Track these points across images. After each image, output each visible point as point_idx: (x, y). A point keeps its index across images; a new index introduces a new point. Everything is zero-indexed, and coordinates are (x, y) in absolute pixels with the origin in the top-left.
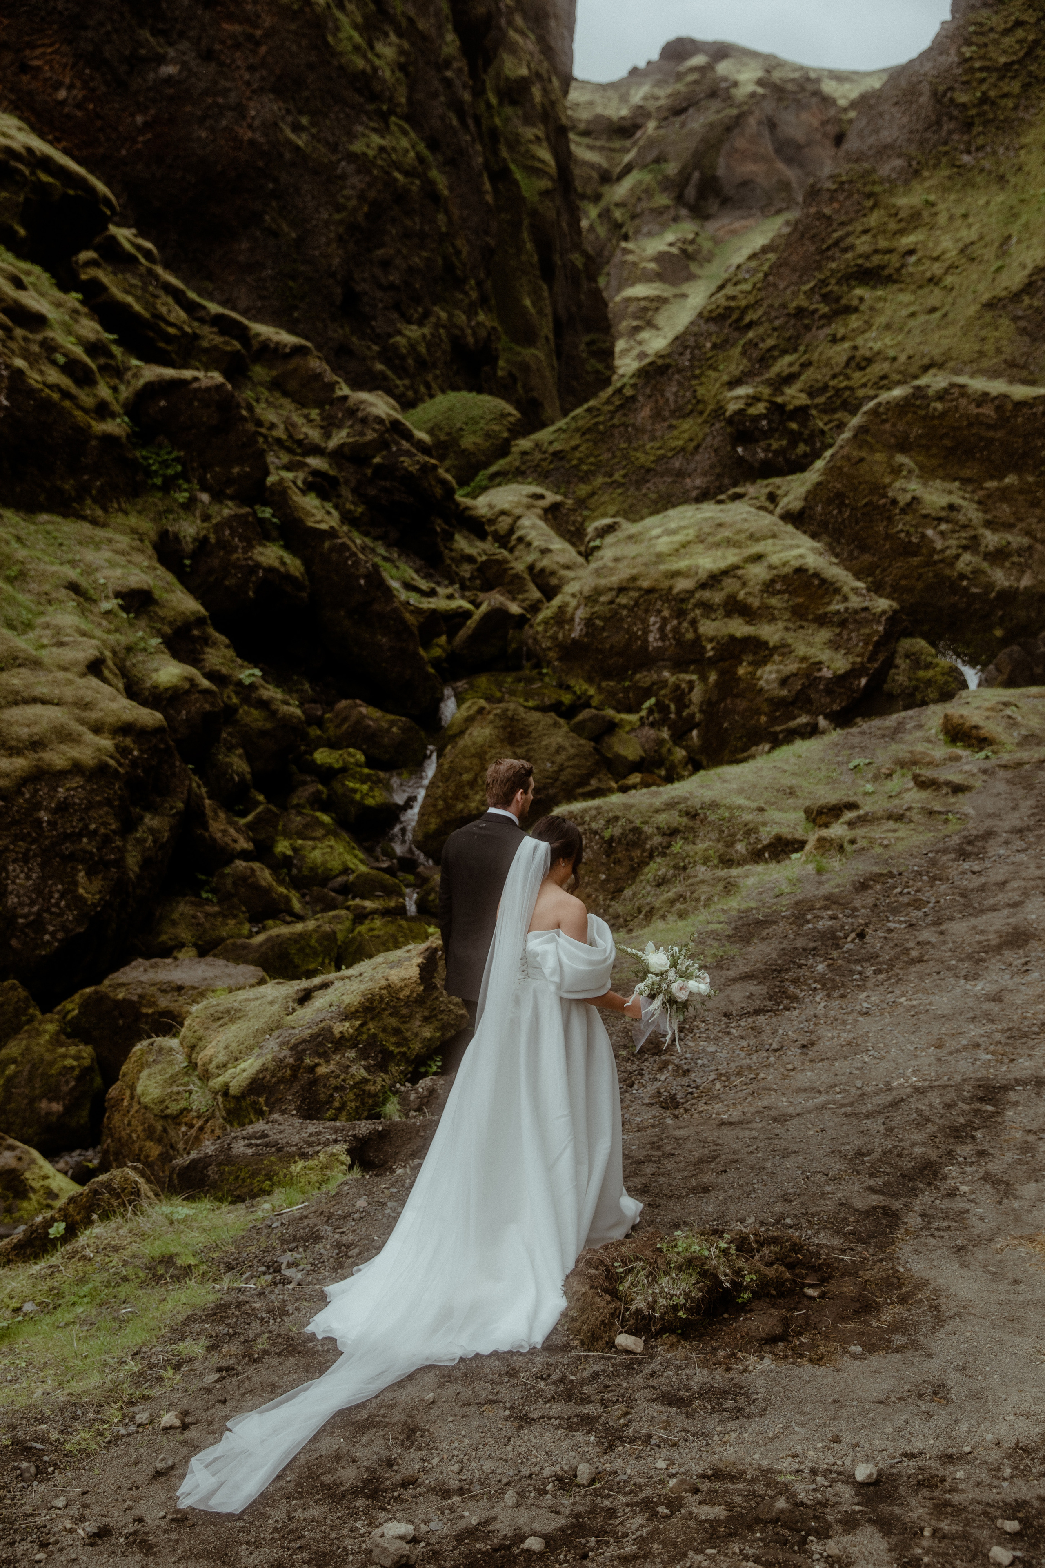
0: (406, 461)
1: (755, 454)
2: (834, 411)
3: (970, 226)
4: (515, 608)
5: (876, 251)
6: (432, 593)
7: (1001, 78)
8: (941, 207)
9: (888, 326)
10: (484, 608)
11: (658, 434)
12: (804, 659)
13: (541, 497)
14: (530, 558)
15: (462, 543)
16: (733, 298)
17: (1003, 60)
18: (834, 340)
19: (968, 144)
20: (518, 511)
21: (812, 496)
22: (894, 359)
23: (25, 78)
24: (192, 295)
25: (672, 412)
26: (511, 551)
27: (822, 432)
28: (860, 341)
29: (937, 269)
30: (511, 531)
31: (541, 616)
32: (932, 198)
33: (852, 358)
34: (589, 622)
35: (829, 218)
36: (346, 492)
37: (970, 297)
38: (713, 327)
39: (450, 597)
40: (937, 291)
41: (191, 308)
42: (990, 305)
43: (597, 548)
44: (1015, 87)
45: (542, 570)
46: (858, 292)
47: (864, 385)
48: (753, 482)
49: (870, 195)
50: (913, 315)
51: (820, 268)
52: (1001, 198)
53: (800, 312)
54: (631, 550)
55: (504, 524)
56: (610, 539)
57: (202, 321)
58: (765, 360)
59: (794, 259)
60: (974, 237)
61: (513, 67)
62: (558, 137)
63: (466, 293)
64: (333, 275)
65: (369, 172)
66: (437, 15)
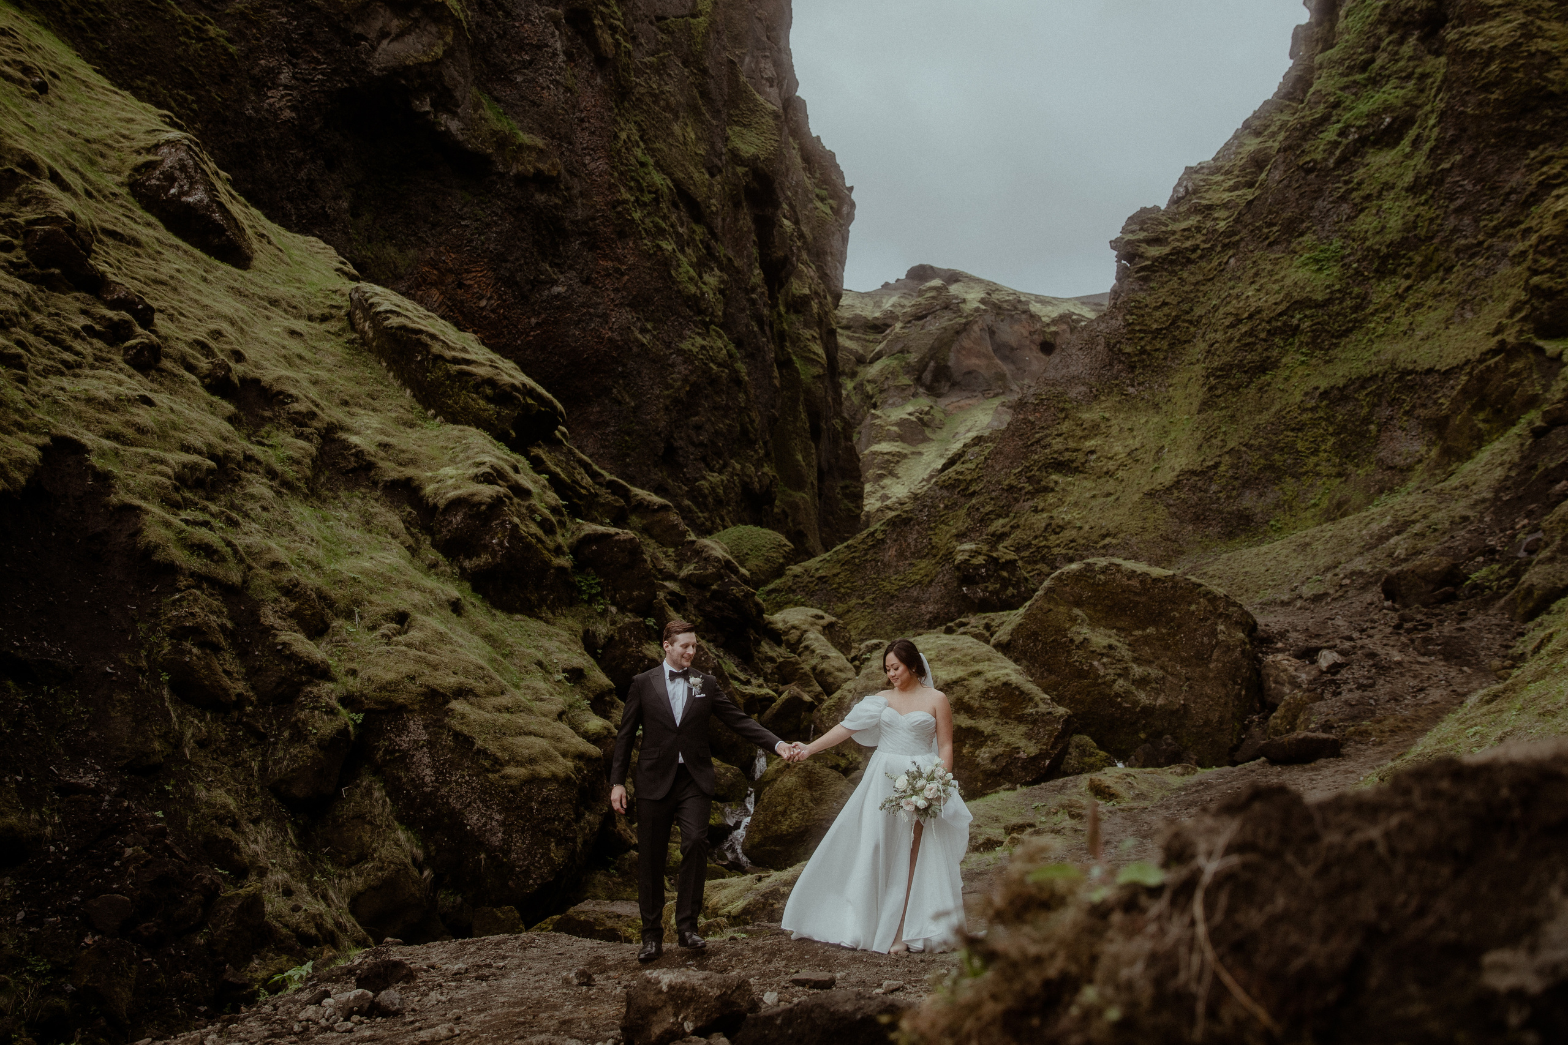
0: (735, 589)
1: (975, 593)
2: (1035, 562)
3: (1134, 437)
4: (808, 698)
5: (1067, 450)
6: (748, 682)
7: (1154, 338)
8: (1113, 422)
9: (1076, 504)
11: (900, 569)
12: (1008, 745)
13: (822, 618)
14: (814, 662)
15: (766, 648)
16: (962, 473)
17: (1155, 326)
18: (1036, 510)
19: (1132, 380)
20: (804, 627)
21: (1015, 632)
22: (1080, 528)
23: (460, 291)
24: (597, 467)
26: (800, 655)
27: (1026, 579)
28: (1055, 513)
29: (1111, 465)
30: (800, 640)
32: (1107, 415)
33: (1049, 525)
35: (1033, 423)
37: (1135, 488)
38: (945, 493)
39: (760, 686)
40: (1111, 481)
41: (594, 476)
42: (1149, 495)
43: (868, 659)
44: (1164, 345)
45: (822, 671)
46: (1054, 477)
47: (1058, 545)
48: (974, 614)
49: (1063, 410)
50: (1094, 496)
51: (1026, 458)
52: (1156, 420)
53: (1011, 488)
55: (794, 635)
57: (601, 485)
58: (985, 521)
59: (1007, 449)
60: (1138, 445)
61: (799, 288)
62: (829, 337)
63: (756, 451)
64: (658, 434)
65: (692, 363)
66: (748, 257)
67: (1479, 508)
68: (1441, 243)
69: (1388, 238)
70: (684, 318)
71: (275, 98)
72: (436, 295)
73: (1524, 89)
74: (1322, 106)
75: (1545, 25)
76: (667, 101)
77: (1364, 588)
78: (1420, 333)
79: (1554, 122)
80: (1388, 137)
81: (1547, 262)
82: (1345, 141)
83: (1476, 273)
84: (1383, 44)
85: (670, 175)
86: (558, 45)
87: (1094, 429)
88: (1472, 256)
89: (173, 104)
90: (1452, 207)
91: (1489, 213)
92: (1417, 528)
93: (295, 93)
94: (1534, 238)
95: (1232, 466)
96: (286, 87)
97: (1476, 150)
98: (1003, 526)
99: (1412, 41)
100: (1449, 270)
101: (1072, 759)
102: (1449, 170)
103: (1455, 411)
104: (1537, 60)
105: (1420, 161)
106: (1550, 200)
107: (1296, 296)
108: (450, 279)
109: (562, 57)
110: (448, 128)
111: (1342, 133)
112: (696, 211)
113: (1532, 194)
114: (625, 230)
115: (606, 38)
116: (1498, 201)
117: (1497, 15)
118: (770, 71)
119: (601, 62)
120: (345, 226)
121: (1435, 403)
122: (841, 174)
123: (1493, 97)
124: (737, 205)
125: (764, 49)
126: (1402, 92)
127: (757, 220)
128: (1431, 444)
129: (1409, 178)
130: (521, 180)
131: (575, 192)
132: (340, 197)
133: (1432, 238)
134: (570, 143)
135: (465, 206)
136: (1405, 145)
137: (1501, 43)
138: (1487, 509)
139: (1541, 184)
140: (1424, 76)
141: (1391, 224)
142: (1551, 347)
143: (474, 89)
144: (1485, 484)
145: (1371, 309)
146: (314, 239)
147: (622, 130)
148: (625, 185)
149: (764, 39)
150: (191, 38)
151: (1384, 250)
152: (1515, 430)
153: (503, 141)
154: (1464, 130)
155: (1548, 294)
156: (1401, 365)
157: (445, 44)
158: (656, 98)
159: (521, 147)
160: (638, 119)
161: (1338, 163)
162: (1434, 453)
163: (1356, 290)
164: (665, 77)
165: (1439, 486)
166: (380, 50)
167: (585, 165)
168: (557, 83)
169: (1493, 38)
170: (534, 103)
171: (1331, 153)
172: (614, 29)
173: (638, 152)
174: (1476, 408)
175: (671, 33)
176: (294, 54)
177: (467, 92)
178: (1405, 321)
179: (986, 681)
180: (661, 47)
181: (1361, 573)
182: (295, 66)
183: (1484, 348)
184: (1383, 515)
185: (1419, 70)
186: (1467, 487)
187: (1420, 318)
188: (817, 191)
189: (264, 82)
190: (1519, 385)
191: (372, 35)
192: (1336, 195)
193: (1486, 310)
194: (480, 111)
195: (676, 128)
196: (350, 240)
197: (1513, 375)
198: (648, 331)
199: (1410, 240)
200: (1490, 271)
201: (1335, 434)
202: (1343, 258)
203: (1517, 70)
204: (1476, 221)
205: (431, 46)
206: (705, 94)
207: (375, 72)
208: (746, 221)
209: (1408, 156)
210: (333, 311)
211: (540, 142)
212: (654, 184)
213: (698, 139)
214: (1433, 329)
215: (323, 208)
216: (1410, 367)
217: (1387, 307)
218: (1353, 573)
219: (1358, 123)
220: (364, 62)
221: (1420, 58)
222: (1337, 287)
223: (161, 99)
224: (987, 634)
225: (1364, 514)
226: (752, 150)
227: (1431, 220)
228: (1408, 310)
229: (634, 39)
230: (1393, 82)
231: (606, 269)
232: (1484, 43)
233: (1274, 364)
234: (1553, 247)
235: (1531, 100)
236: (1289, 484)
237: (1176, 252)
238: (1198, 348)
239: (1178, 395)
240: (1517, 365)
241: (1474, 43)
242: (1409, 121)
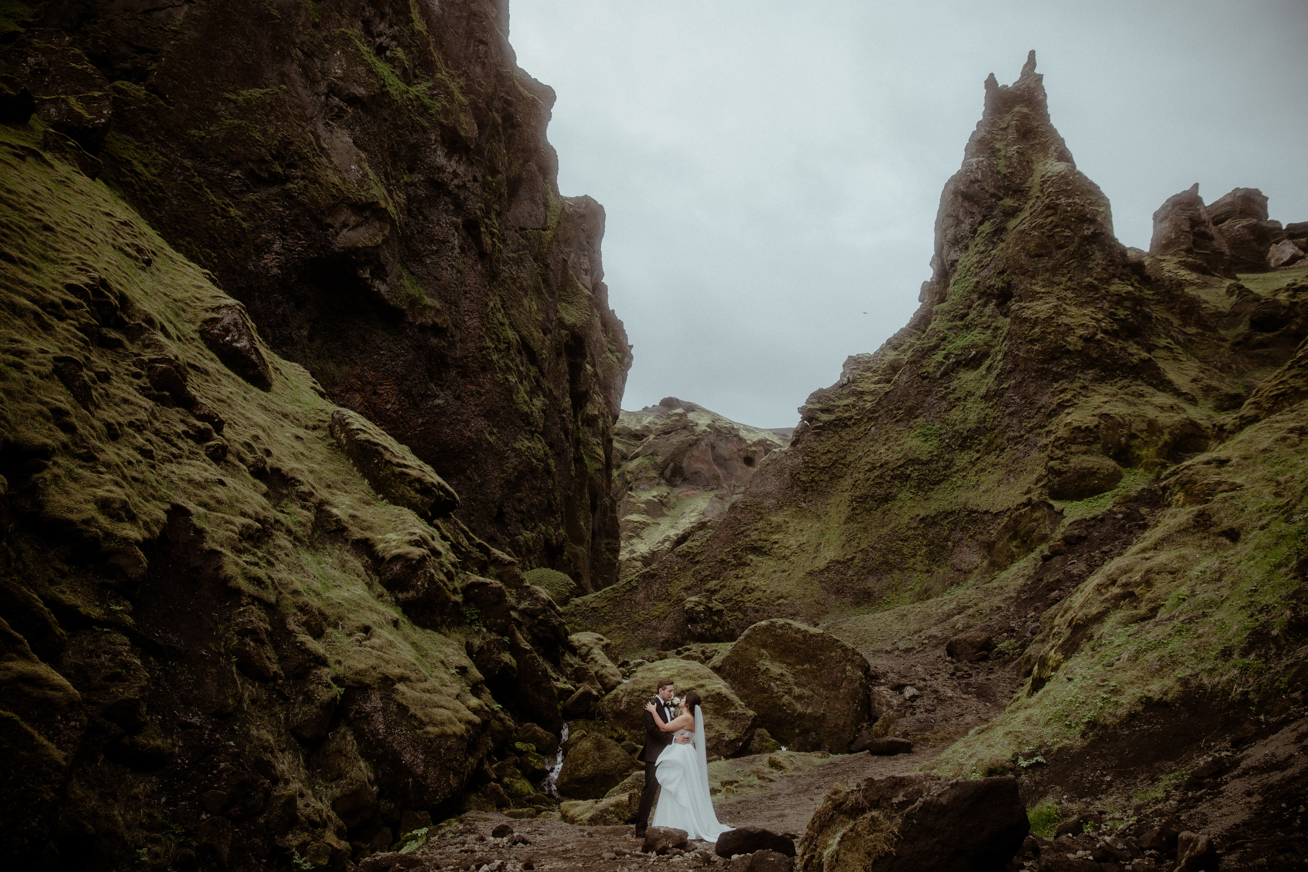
0: (554, 620)
1: (696, 629)
2: (734, 611)
3: (803, 535)
4: (595, 693)
5: (760, 540)
6: (558, 680)
7: (821, 473)
8: (790, 524)
9: (763, 575)
10: (581, 690)
11: (647, 607)
12: (718, 731)
13: (602, 640)
14: (597, 669)
15: (568, 658)
16: (691, 548)
17: (822, 465)
18: (737, 577)
19: (805, 498)
20: (591, 645)
21: (727, 660)
22: (765, 591)
23: (374, 397)
24: (471, 534)
25: (655, 598)
26: (588, 664)
27: (728, 622)
28: (749, 580)
29: (786, 553)
30: (587, 654)
31: (607, 697)
32: (787, 519)
33: (745, 587)
34: (628, 703)
35: (740, 520)
36: (524, 629)
37: (801, 568)
38: (680, 560)
39: (565, 683)
40: (786, 563)
41: (470, 539)
42: (810, 574)
43: (635, 672)
44: (827, 478)
45: (602, 675)
46: (750, 556)
47: (750, 601)
48: (695, 643)
49: (759, 514)
50: (775, 571)
51: (733, 542)
52: (817, 525)
53: (722, 561)
54: (649, 675)
55: (584, 650)
56: (640, 668)
57: (473, 545)
58: (703, 581)
59: (722, 535)
60: (805, 541)
61: (591, 410)
62: (608, 444)
63: (556, 519)
64: (494, 503)
65: (521, 457)
66: (563, 389)
67: (1008, 602)
68: (999, 433)
69: (968, 426)
70: (518, 427)
71: (269, 260)
72: (358, 398)
73: (1053, 345)
74: (935, 338)
75: (1068, 308)
76: (521, 285)
77: (936, 646)
78: (983, 488)
79: (1069, 368)
80: (973, 363)
81: (1057, 453)
82: (947, 362)
83: (1018, 454)
84: (974, 306)
85: (519, 332)
86: (456, 242)
87: (778, 528)
88: (1017, 443)
89: (202, 258)
90: (1007, 411)
91: (1028, 418)
92: (971, 611)
93: (282, 258)
94: (1053, 437)
95: (863, 560)
96: (277, 253)
97: (1023, 378)
98: (716, 585)
99: (991, 305)
100: (1003, 450)
101: (755, 744)
102: (1007, 389)
103: (999, 539)
104: (1062, 329)
105: (990, 380)
106: (1063, 415)
107: (910, 456)
108: (369, 388)
109: (457, 250)
110: (379, 290)
111: (946, 357)
112: (532, 357)
113: (1054, 410)
114: (486, 366)
115: (487, 240)
116: (1034, 411)
117: (1041, 298)
118: (586, 266)
119: (483, 255)
120: (304, 347)
121: (988, 532)
122: (626, 336)
123: (1036, 348)
124: (559, 355)
125: (584, 250)
126: (983, 336)
127: (571, 365)
128: (984, 557)
129: (983, 390)
130: (423, 328)
131: (457, 339)
132: (303, 328)
133: (994, 429)
134: (457, 307)
135: (384, 341)
136: (983, 369)
137: (1042, 316)
138: (1012, 603)
139: (1059, 404)
140: (997, 328)
141: (971, 417)
142: (1057, 505)
143: (399, 266)
144: (1012, 587)
145: (955, 469)
146: (296, 365)
147: (491, 300)
148: (489, 337)
149: (585, 243)
150: (218, 215)
151: (965, 433)
152: (1032, 555)
153: (414, 302)
154: (1018, 366)
155: (1059, 473)
156: (970, 506)
157: (384, 235)
158: (514, 281)
159: (425, 307)
160: (501, 293)
161: (942, 376)
162: (985, 563)
163: (947, 456)
164: (522, 268)
165: (986, 586)
166: (341, 235)
167: (465, 322)
168: (453, 267)
169: (1038, 312)
170: (436, 278)
171: (939, 369)
172: (492, 235)
173: (500, 316)
174: (1012, 538)
175: (528, 239)
176: (284, 232)
177: (394, 268)
178: (975, 479)
179: (707, 691)
180: (521, 248)
181: (935, 637)
182: (284, 240)
183: (1019, 502)
184: (951, 601)
185: (994, 324)
186: (1002, 588)
187: (983, 478)
188: (609, 346)
189: (263, 248)
190: (1037, 527)
191: (337, 225)
192: (939, 395)
193: (1022, 478)
194: (401, 281)
195: (525, 302)
196: (306, 357)
197: (1034, 520)
198: (494, 434)
199: (980, 429)
200: (1027, 454)
201: (928, 545)
202: (940, 435)
203: (1050, 334)
204: (1021, 422)
205: (375, 235)
206: (545, 281)
207: (336, 249)
208: (564, 366)
209: (984, 377)
210: (320, 424)
211: (437, 304)
212: (507, 338)
213: (539, 309)
214: (990, 486)
215: (291, 334)
216: (975, 508)
217: (964, 469)
218: (930, 637)
219: (956, 352)
220: (330, 242)
221: (995, 317)
222: (935, 453)
223: (194, 254)
224: (703, 657)
225: (940, 599)
226: (573, 320)
227: (995, 418)
228: (977, 472)
229: (504, 240)
230: (979, 329)
231: (471, 391)
232: (1033, 314)
233: (894, 498)
234: (1063, 444)
235: (1056, 353)
236: (897, 574)
237: (839, 419)
238: (848, 482)
239: (833, 511)
240: (1037, 514)
241: (1027, 313)
242: (986, 355)
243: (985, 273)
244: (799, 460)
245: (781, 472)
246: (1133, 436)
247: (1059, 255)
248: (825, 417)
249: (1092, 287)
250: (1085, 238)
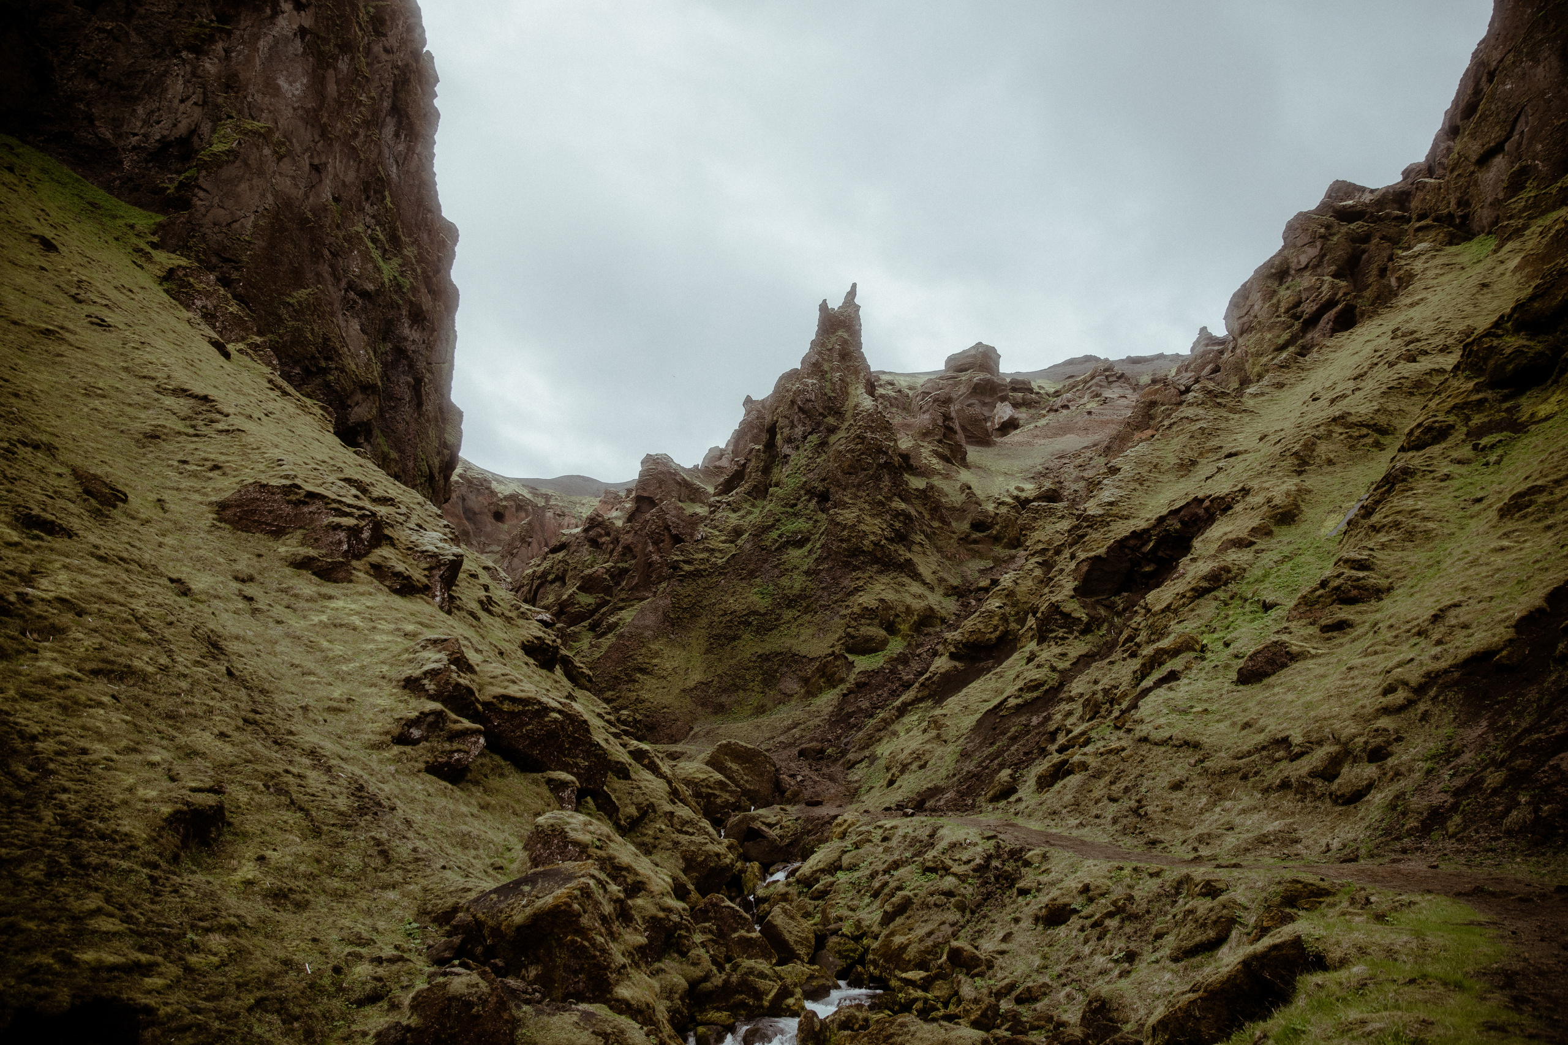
67: (824, 722)
68: (814, 600)
69: (794, 591)
73: (854, 545)
75: (865, 518)
78: (801, 638)
79: (864, 563)
80: (800, 544)
81: (854, 623)
82: (780, 540)
83: (826, 618)
87: (656, 655)
88: (825, 610)
90: (821, 586)
91: (834, 594)
92: (802, 727)
94: (850, 611)
95: (719, 682)
97: (833, 565)
99: (814, 503)
100: (816, 613)
102: (821, 570)
103: (813, 676)
104: (861, 534)
105: (811, 561)
106: (857, 596)
107: (751, 608)
111: (780, 536)
113: (852, 591)
116: (839, 590)
117: (849, 507)
121: (805, 671)
123: (843, 545)
128: (802, 687)
129: (805, 568)
133: (811, 597)
136: (806, 551)
138: (827, 723)
139: (855, 588)
140: (816, 521)
141: (796, 585)
142: (851, 657)
144: (824, 712)
145: (782, 621)
151: (791, 597)
152: (836, 691)
153: (385, 457)
154: (830, 555)
155: (853, 637)
156: (792, 651)
161: (777, 549)
162: (802, 692)
163: (778, 612)
165: (807, 708)
169: (847, 519)
171: (774, 544)
174: (821, 678)
178: (796, 631)
183: (827, 653)
184: (785, 717)
185: (815, 518)
186: (818, 711)
187: (802, 631)
190: (838, 671)
192: (773, 564)
193: (828, 635)
197: (836, 667)
199: (802, 596)
200: (832, 619)
201: (762, 675)
202: (773, 595)
203: (853, 536)
204: (829, 595)
209: (805, 557)
214: (807, 638)
216: (797, 653)
217: (789, 622)
218: (782, 743)
219: (787, 534)
221: (816, 513)
222: (770, 608)
225: (779, 716)
228: (798, 626)
230: (804, 519)
232: (843, 520)
233: (739, 638)
234: (856, 617)
235: (856, 552)
236: (741, 693)
237: (697, 570)
238: (704, 621)
239: (694, 642)
240: (838, 663)
241: (840, 519)
242: (808, 540)
243: (811, 475)
244: (668, 601)
245: (656, 609)
246: (897, 616)
247: (862, 475)
248: (687, 568)
249: (881, 503)
250: (879, 465)
